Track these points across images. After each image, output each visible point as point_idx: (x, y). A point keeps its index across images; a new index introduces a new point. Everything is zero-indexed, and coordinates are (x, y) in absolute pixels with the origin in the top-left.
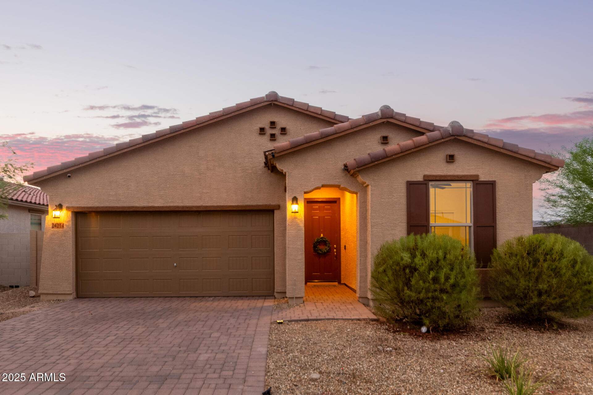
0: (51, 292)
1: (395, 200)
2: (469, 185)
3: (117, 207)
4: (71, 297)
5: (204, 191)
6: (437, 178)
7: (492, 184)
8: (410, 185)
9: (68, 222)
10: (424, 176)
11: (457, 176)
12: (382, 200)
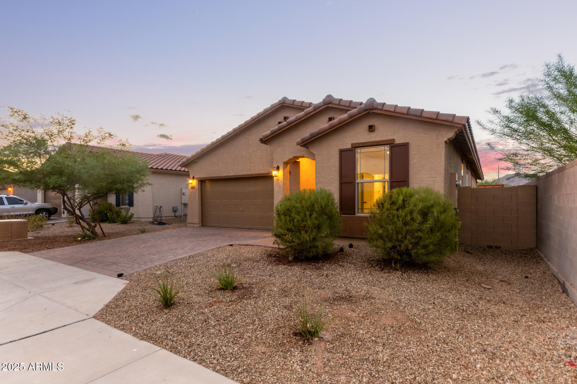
0: (191, 222)
1: (332, 164)
2: (387, 148)
3: (214, 177)
4: (198, 226)
5: (252, 165)
6: (361, 145)
7: (405, 146)
8: (342, 152)
9: (196, 186)
10: (352, 144)
11: (376, 142)
12: (323, 165)
